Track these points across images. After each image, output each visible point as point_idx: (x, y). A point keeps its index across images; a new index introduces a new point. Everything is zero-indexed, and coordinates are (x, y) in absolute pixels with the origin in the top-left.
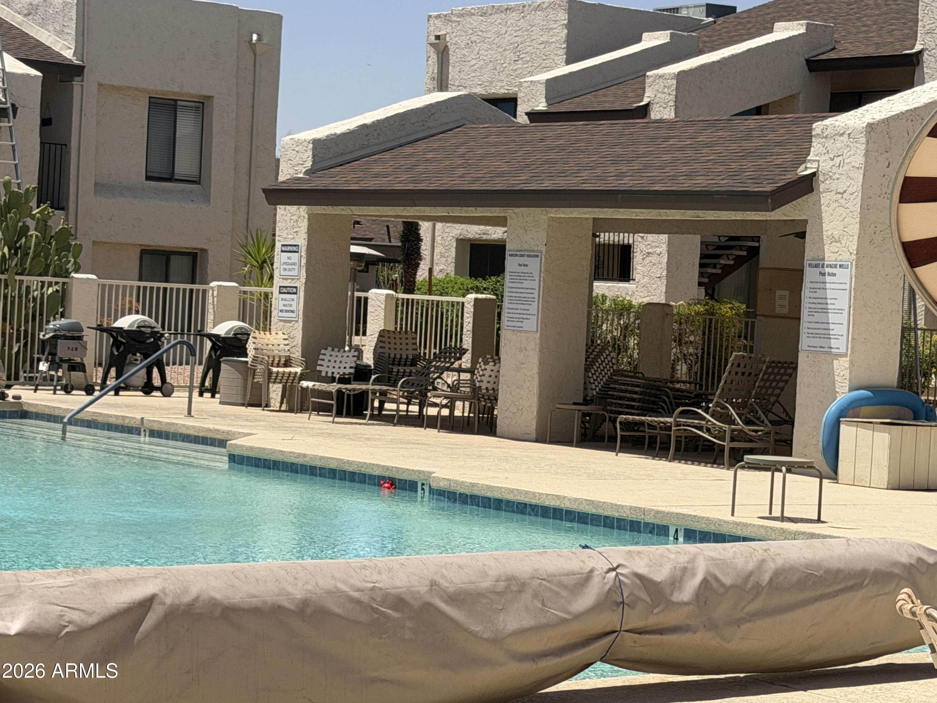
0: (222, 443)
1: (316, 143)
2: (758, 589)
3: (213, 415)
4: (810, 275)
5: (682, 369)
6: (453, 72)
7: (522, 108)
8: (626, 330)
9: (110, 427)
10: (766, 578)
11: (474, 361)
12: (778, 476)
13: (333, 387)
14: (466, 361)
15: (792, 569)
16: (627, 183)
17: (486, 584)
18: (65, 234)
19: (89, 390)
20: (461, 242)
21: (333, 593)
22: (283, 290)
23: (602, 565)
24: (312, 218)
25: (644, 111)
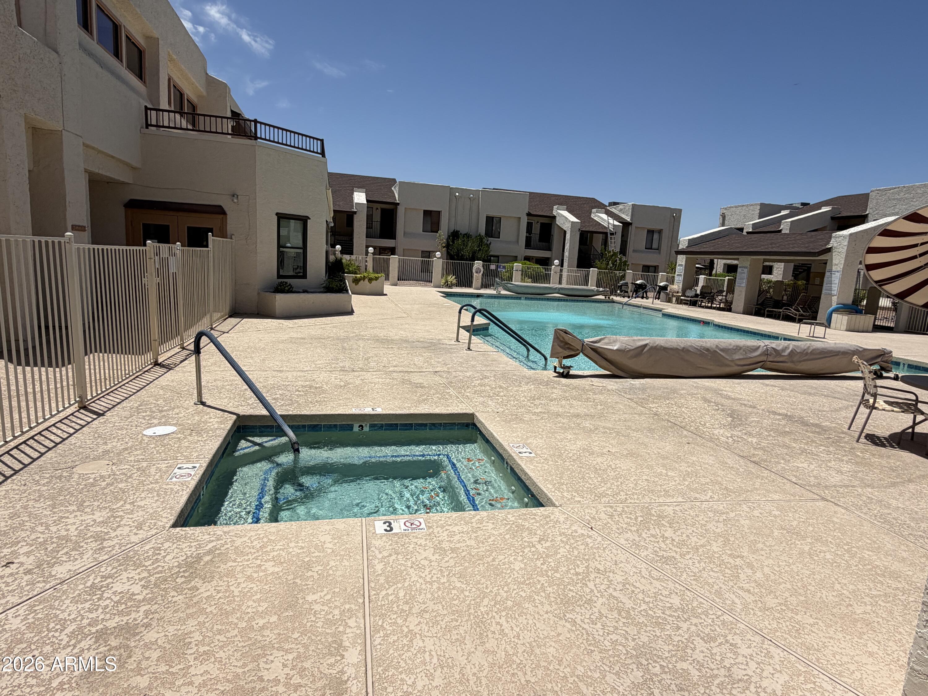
0: (660, 311)
1: (689, 240)
2: (807, 354)
3: (659, 304)
4: (827, 274)
5: (785, 298)
6: (726, 222)
7: (745, 231)
8: (770, 287)
9: (634, 306)
10: (810, 351)
11: (727, 294)
12: (813, 326)
13: (689, 299)
14: (724, 294)
15: (818, 349)
16: (775, 250)
17: (731, 347)
18: (626, 262)
19: (629, 297)
20: (725, 264)
21: (691, 346)
22: (678, 275)
23: (763, 345)
24: (687, 258)
25: (780, 231)
